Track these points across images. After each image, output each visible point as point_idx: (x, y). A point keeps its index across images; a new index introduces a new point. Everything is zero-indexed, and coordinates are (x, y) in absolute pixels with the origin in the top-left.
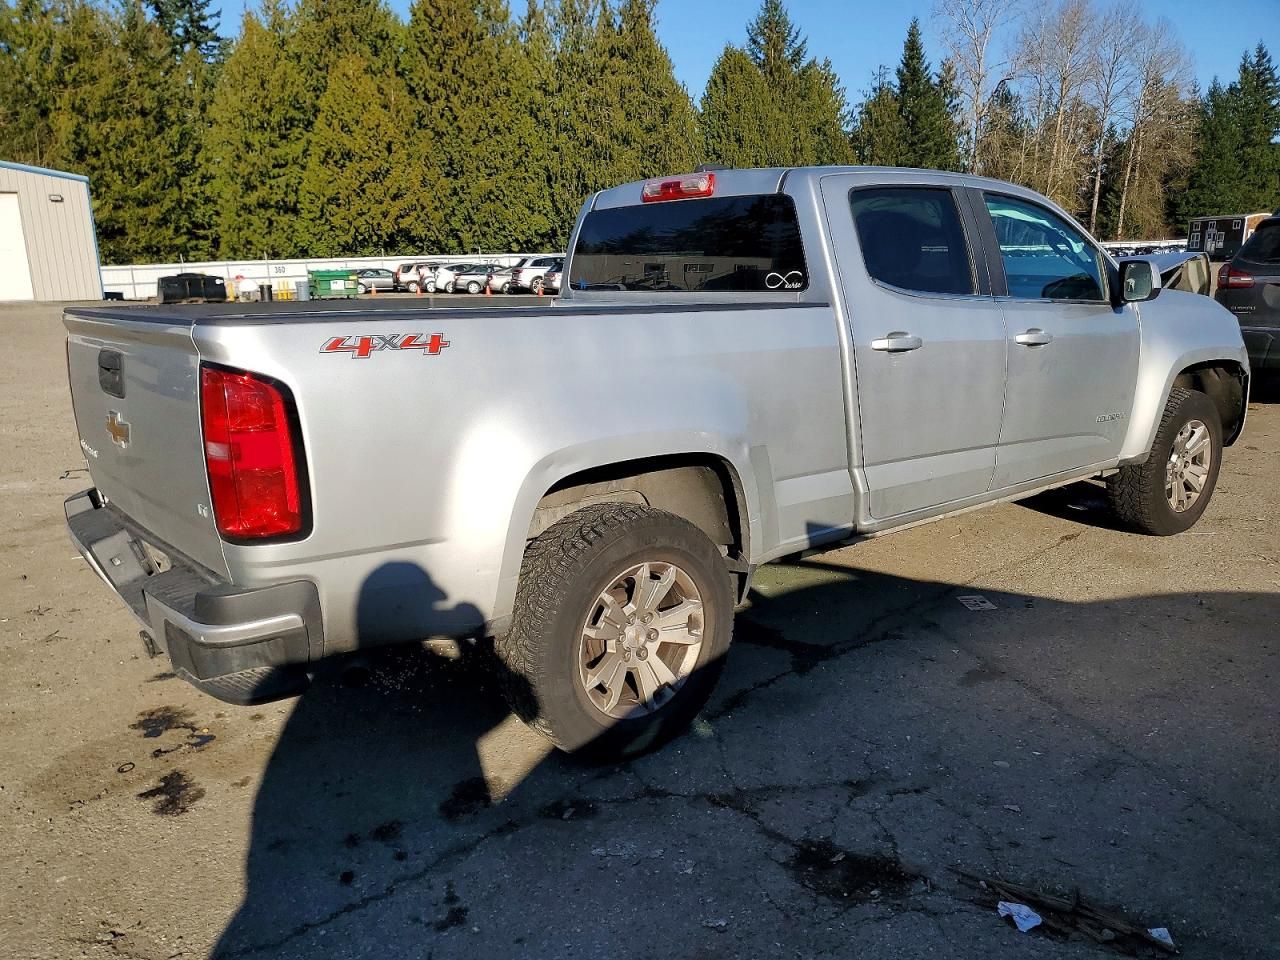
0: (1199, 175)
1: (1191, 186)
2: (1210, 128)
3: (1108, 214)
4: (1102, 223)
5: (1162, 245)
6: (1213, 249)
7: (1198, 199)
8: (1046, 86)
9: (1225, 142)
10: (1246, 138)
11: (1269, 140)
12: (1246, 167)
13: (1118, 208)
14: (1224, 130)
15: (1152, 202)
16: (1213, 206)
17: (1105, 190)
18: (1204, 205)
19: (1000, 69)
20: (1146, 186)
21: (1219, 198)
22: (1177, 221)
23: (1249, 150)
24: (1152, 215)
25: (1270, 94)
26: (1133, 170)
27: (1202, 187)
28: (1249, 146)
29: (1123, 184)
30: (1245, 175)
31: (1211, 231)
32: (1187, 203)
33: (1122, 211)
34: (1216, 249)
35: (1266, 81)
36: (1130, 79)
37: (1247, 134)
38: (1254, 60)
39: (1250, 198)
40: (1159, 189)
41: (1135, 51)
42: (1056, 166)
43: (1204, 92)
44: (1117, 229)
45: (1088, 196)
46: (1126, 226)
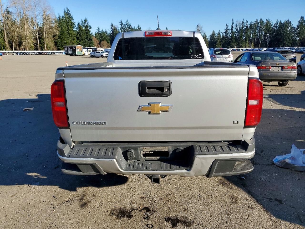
0: (60, 36)
1: (59, 39)
2: (60, 26)
3: (42, 44)
4: (41, 46)
5: (56, 52)
6: (70, 53)
7: (61, 42)
8: (19, 10)
9: (64, 29)
10: (68, 29)
11: (73, 29)
12: (69, 35)
13: (44, 43)
14: (63, 26)
15: (52, 42)
16: (65, 43)
17: (40, 38)
18: (63, 43)
19: (6, 4)
20: (49, 38)
21: (66, 42)
22: (58, 47)
23: (69, 31)
24: (52, 45)
25: (71, 19)
26: (45, 34)
27: (61, 39)
28: (69, 30)
29: (44, 37)
30: (69, 37)
31: (69, 49)
32: (59, 42)
33: (45, 43)
34: (71, 53)
35: (70, 16)
36: (40, 12)
37: (68, 28)
38: (66, 11)
39: (72, 42)
40: (52, 39)
41: (40, 5)
42: (26, 31)
43: (57, 17)
44: (45, 48)
45: (37, 40)
46: (47, 47)
